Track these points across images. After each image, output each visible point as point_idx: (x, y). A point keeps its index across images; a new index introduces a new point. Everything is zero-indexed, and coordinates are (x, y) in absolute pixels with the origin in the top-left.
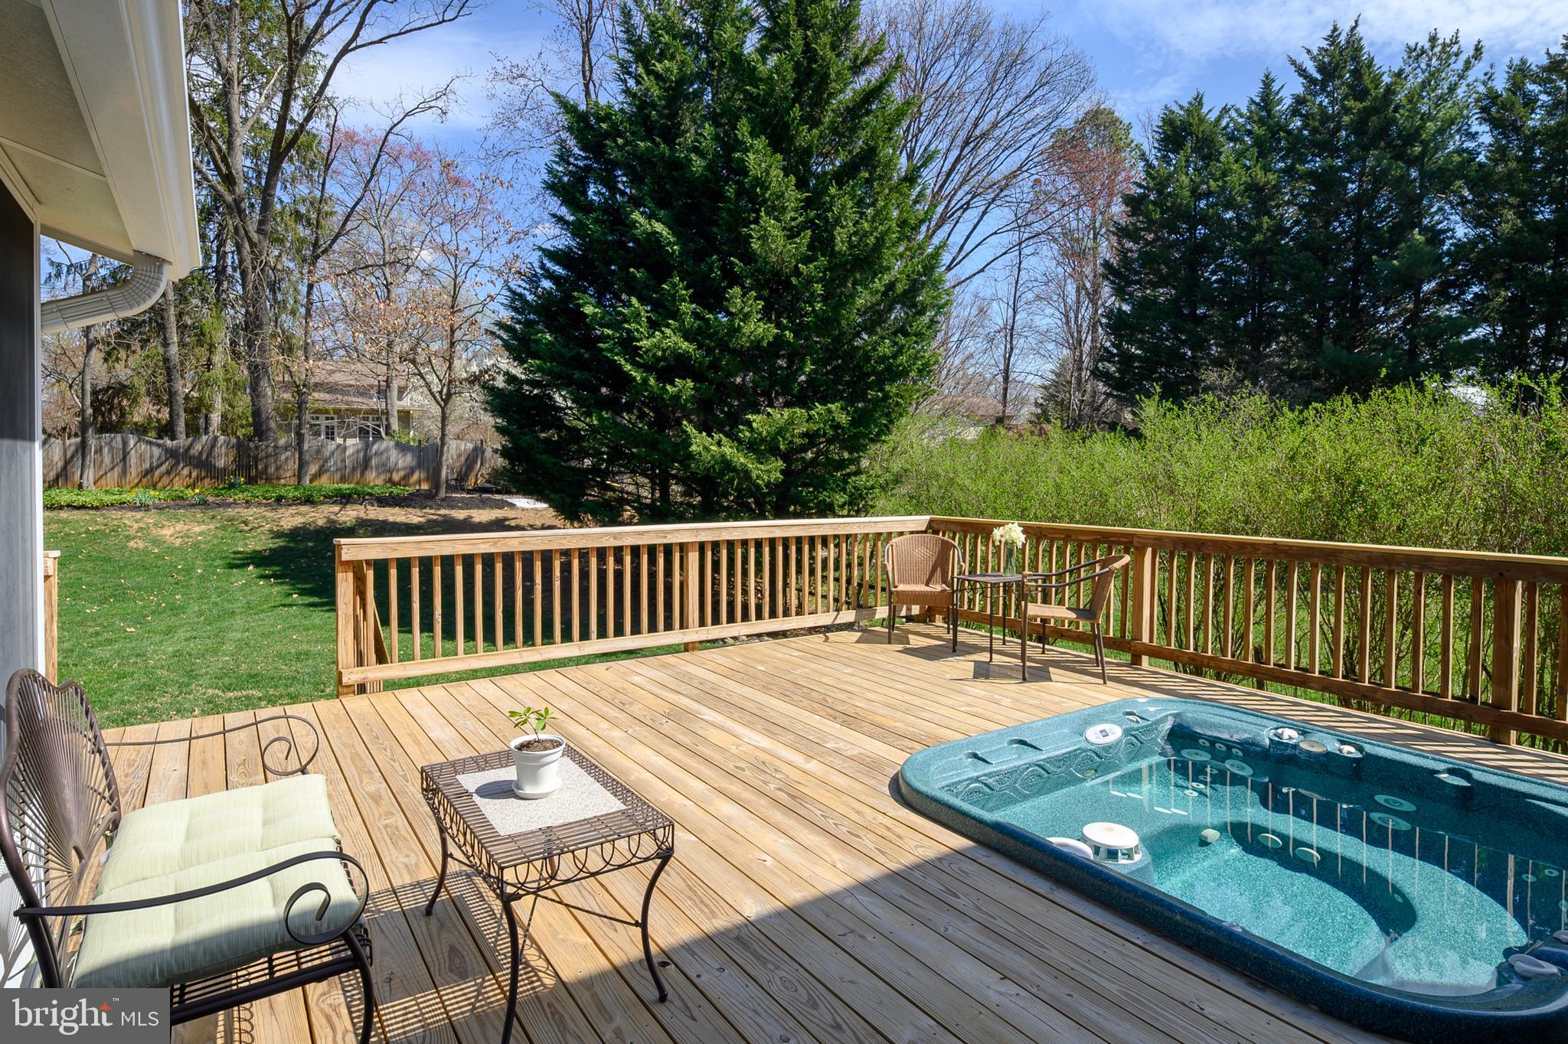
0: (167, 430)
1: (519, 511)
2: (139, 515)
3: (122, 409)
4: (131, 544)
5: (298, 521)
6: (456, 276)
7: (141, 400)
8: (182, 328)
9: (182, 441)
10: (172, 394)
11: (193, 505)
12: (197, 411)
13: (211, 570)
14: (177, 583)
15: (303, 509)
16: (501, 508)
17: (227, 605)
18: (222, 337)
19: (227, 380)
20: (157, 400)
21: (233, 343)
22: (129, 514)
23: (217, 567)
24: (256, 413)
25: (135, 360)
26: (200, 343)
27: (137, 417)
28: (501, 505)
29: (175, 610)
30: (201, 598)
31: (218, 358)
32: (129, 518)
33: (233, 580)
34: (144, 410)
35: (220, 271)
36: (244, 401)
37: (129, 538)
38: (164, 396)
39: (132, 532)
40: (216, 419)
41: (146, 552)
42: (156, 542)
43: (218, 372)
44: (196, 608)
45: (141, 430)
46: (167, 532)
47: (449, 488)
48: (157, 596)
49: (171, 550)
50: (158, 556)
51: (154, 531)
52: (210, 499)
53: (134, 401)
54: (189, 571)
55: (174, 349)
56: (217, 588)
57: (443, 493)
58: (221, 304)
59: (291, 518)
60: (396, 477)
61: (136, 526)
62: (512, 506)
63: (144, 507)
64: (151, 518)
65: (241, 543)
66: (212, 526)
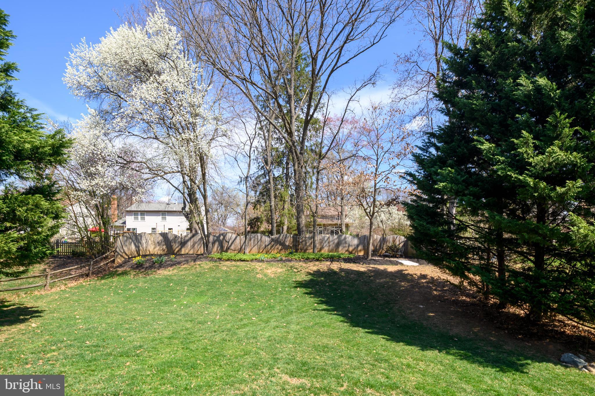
0: (271, 233)
1: (406, 267)
2: (260, 264)
3: (258, 225)
4: (258, 276)
5: (315, 268)
6: (378, 159)
7: (263, 222)
8: (275, 197)
9: (275, 236)
10: (272, 219)
11: (278, 261)
12: (280, 225)
13: (283, 289)
14: (272, 294)
15: (317, 263)
16: (397, 265)
17: (290, 307)
18: (287, 199)
19: (289, 214)
20: (268, 222)
21: (291, 201)
22: (258, 264)
23: (286, 287)
24: (299, 225)
25: (262, 209)
26: (281, 200)
27: (262, 229)
28: (397, 263)
29: (271, 308)
30: (280, 302)
31: (286, 206)
32: (258, 266)
33: (292, 294)
34: (264, 226)
35: (287, 175)
36: (294, 221)
37: (257, 273)
38: (270, 220)
39: (258, 271)
40: (285, 228)
41: (262, 279)
42: (265, 275)
43: (286, 211)
44: (278, 308)
45: (263, 233)
46: (269, 271)
47: (373, 255)
48: (264, 300)
49: (270, 279)
50: (266, 282)
51: (265, 271)
52: (284, 258)
53: (261, 222)
54: (276, 288)
55: (273, 203)
56: (286, 298)
57: (370, 257)
58: (288, 186)
59: (313, 267)
60: (351, 249)
61: (259, 268)
62: (401, 264)
63: (262, 261)
64: (264, 265)
65: (294, 277)
66: (284, 270)
